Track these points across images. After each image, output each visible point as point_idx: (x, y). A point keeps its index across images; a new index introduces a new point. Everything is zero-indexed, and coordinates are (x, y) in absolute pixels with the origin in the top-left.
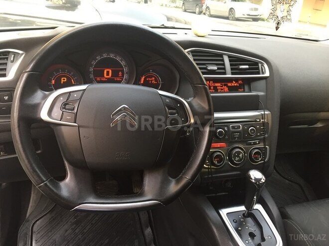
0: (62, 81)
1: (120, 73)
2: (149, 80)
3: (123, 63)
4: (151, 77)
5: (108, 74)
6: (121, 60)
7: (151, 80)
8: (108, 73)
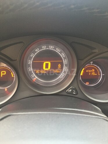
0: (2, 74)
1: (59, 65)
2: (89, 72)
3: (63, 55)
4: (91, 69)
5: (47, 67)
6: (61, 53)
7: (91, 72)
8: (47, 65)
